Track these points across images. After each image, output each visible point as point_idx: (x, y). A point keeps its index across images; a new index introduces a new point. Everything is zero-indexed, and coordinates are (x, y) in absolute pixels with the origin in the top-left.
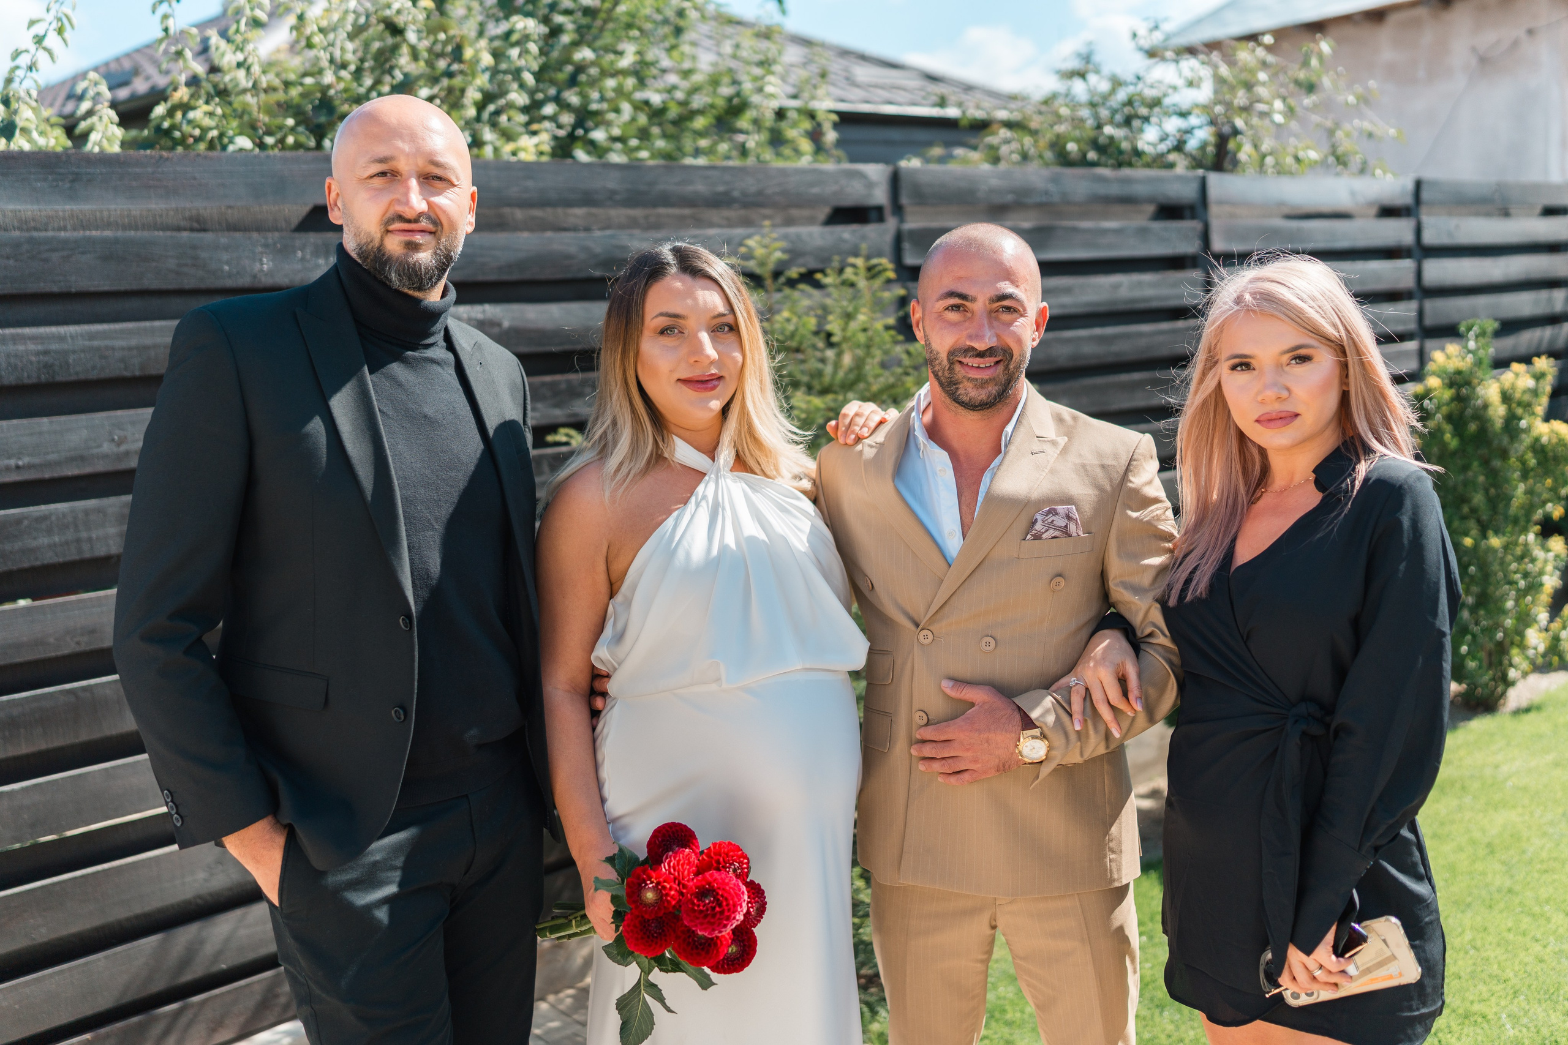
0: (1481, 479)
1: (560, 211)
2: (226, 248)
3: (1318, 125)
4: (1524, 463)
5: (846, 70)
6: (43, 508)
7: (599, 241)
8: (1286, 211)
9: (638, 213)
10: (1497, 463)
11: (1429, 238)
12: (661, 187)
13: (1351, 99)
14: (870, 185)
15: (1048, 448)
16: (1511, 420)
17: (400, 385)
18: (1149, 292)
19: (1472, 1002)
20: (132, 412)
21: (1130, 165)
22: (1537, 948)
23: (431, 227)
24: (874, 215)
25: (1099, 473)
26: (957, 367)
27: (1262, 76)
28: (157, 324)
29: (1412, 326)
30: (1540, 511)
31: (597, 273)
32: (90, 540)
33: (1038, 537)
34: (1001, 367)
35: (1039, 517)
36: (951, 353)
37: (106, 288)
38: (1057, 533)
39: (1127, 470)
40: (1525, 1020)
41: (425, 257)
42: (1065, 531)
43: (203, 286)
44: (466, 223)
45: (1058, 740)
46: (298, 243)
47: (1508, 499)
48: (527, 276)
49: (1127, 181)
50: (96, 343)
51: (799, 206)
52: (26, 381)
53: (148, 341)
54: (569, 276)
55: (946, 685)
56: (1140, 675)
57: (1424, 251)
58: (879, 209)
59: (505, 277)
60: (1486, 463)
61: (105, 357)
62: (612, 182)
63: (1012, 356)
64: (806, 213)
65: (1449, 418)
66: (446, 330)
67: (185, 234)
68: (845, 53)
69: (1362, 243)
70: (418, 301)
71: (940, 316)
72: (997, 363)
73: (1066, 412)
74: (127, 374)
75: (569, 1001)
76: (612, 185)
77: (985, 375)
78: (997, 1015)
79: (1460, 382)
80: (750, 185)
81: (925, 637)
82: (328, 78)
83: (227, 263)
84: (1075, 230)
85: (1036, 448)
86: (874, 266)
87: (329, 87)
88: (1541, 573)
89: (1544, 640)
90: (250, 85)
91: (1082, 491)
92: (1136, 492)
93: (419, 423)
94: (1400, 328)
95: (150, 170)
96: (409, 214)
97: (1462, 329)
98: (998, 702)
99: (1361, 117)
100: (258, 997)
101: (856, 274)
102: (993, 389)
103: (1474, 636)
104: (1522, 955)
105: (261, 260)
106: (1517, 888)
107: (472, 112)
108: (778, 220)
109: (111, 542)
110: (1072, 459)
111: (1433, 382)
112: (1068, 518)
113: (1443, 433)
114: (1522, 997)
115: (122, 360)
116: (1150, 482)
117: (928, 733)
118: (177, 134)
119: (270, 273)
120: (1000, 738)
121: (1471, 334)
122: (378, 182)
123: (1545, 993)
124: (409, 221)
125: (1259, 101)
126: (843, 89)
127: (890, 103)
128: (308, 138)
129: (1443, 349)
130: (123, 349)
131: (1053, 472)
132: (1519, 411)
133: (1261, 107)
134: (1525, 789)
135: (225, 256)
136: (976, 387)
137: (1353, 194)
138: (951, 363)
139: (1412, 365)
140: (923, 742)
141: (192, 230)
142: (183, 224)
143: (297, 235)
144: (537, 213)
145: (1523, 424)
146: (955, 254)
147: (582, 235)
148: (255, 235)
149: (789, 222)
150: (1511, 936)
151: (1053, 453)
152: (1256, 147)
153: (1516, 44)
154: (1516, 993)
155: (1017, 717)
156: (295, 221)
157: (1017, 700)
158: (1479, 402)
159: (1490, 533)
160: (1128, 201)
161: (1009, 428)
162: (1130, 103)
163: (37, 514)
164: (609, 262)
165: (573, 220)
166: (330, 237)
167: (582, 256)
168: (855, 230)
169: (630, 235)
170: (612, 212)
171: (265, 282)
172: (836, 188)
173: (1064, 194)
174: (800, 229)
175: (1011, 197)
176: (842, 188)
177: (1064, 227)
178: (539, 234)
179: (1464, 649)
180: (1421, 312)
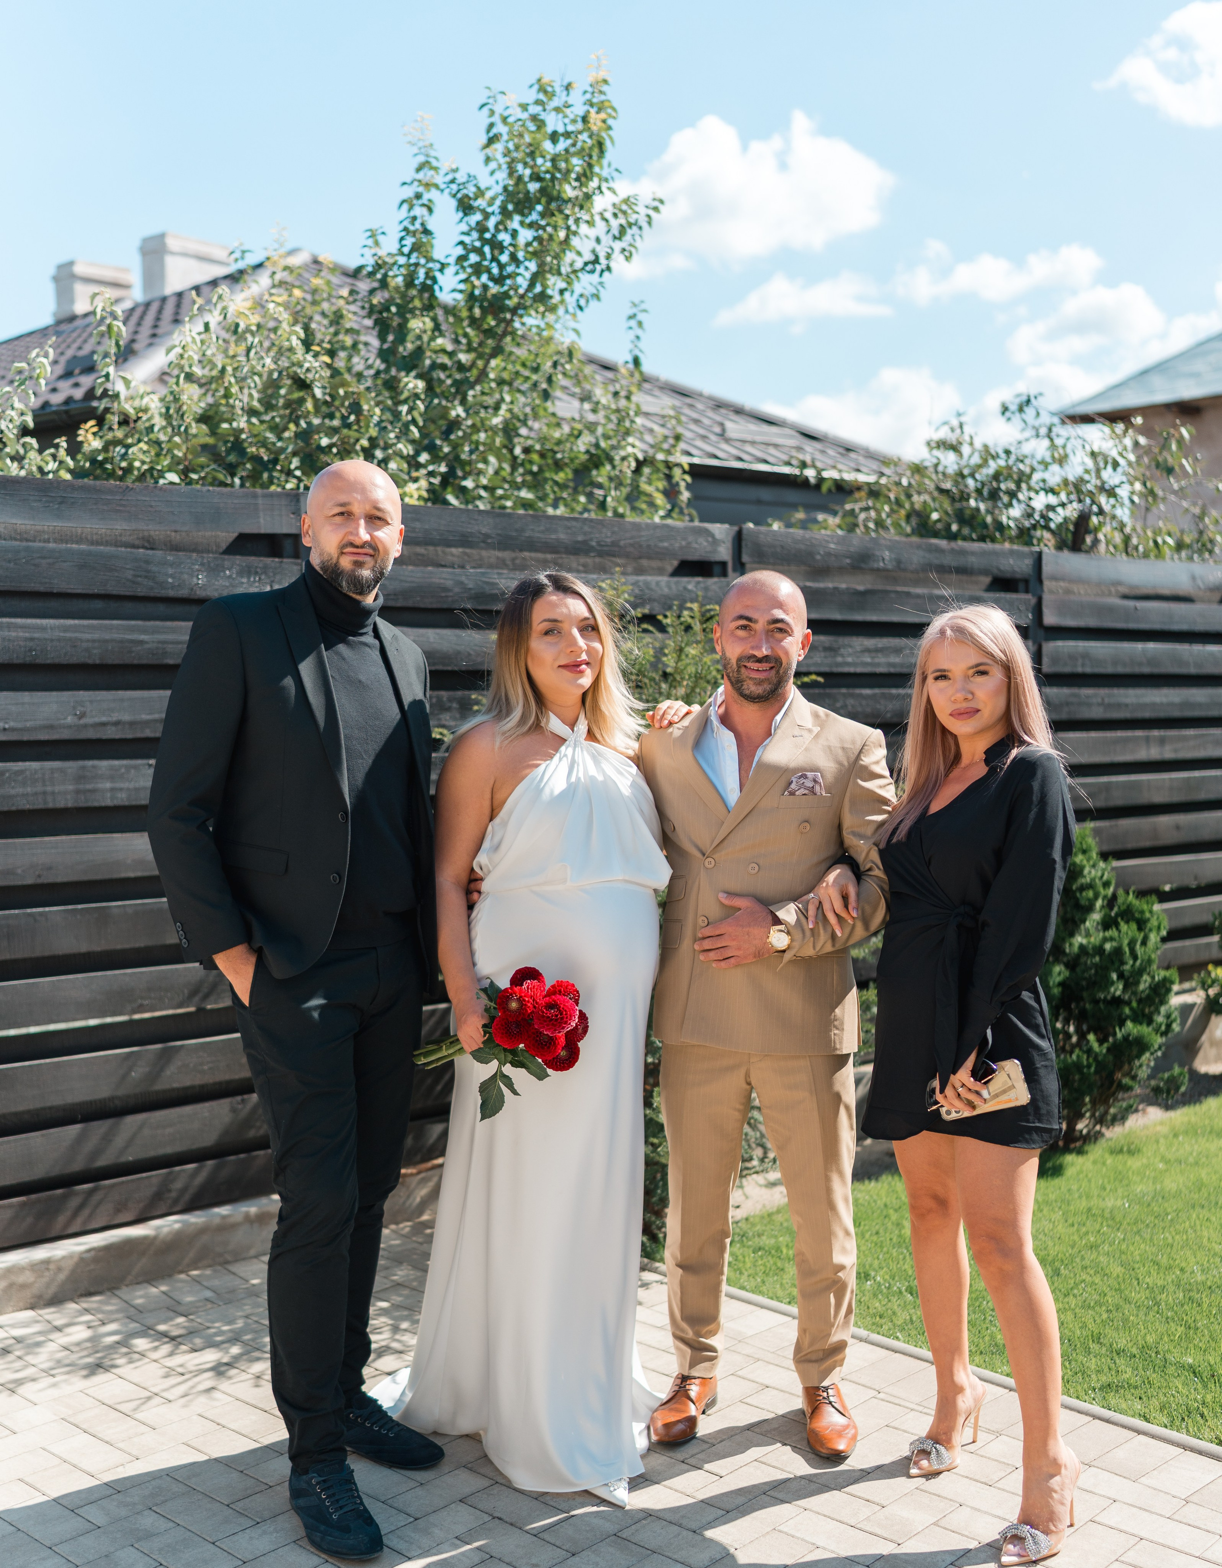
1: (439, 549)
2: (172, 565)
3: (1186, 511)
5: (719, 423)
6: (21, 765)
7: (471, 577)
8: (1121, 589)
9: (507, 555)
12: (527, 535)
14: (715, 542)
15: (805, 734)
17: (344, 659)
20: (91, 693)
21: (993, 540)
23: (371, 551)
24: (717, 569)
25: (840, 752)
26: (743, 670)
28: (115, 622)
31: (469, 606)
32: (53, 793)
33: (792, 793)
34: (773, 672)
35: (794, 780)
36: (739, 660)
37: (79, 591)
38: (806, 792)
39: (861, 752)
41: (366, 573)
42: (812, 790)
43: (152, 594)
44: (395, 549)
45: (798, 935)
46: (227, 564)
48: (410, 604)
49: (963, 553)
51: (649, 558)
53: (107, 636)
54: (445, 606)
55: (722, 896)
56: (858, 895)
58: (724, 564)
61: (75, 646)
62: (485, 527)
64: (655, 564)
66: (375, 624)
67: (141, 551)
70: (358, 602)
71: (732, 633)
72: (772, 668)
73: (821, 711)
74: (90, 662)
75: (407, 1229)
76: (484, 530)
77: (761, 676)
80: (606, 535)
81: (709, 863)
82: (242, 424)
83: (171, 576)
84: (908, 594)
85: (796, 733)
87: (242, 431)
91: (828, 765)
92: (865, 768)
93: (357, 685)
95: (118, 498)
96: (358, 542)
98: (758, 907)
101: (692, 617)
102: (768, 687)
105: (197, 576)
108: (629, 569)
109: (69, 797)
110: (822, 741)
112: (815, 781)
115: (87, 650)
116: (877, 763)
117: (708, 932)
119: (203, 587)
120: (756, 931)
122: (338, 519)
124: (357, 547)
126: (713, 445)
127: (760, 460)
130: (88, 641)
131: (806, 749)
135: (170, 571)
136: (755, 684)
138: (739, 667)
140: (704, 938)
141: (146, 548)
142: (137, 542)
143: (226, 557)
146: (744, 590)
147: (457, 571)
148: (194, 555)
149: (640, 571)
151: (808, 737)
155: (770, 918)
156: (224, 546)
157: (771, 908)
160: (963, 571)
161: (778, 718)
163: (16, 768)
164: (480, 596)
165: (450, 558)
166: (253, 560)
167: (457, 590)
168: (698, 583)
169: (499, 574)
170: (484, 553)
171: (200, 594)
172: (684, 543)
173: (899, 562)
174: (649, 578)
175: (848, 561)
176: (689, 543)
177: (897, 592)
178: (422, 568)
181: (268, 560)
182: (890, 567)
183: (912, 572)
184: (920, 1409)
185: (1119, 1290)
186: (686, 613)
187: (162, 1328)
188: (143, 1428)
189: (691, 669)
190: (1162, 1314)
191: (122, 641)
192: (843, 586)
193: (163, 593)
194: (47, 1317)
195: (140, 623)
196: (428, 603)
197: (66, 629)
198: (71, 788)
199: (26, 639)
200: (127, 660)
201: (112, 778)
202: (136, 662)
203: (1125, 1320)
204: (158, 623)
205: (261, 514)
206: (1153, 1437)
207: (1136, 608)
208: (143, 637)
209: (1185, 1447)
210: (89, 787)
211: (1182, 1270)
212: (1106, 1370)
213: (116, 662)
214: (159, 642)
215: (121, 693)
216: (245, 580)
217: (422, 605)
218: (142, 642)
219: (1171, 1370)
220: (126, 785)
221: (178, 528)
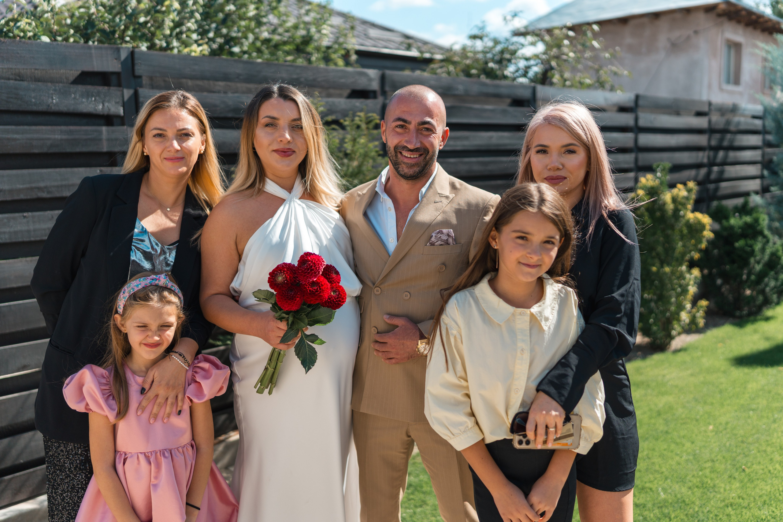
0: (661, 239)
1: (211, 82)
2: (34, 90)
3: (591, 68)
4: (681, 231)
5: (365, 30)
7: (231, 99)
10: (669, 232)
11: (642, 123)
13: (607, 55)
14: (370, 80)
15: (443, 200)
16: (676, 211)
18: (507, 141)
19: (646, 482)
21: (500, 80)
22: (677, 458)
24: (372, 95)
26: (399, 155)
27: (566, 42)
29: (632, 165)
30: (688, 255)
31: (230, 115)
33: (433, 244)
34: (422, 158)
35: (434, 235)
36: (396, 148)
38: (443, 243)
40: (669, 491)
42: (447, 242)
43: (21, 109)
46: (72, 90)
47: (674, 249)
49: (497, 86)
51: (334, 88)
55: (386, 317)
57: (638, 129)
58: (374, 92)
60: (663, 231)
62: (238, 69)
63: (428, 152)
64: (338, 92)
67: (12, 82)
68: (365, 22)
69: (609, 123)
71: (393, 130)
72: (420, 155)
76: (238, 71)
77: (412, 162)
78: (419, 488)
79: (652, 192)
80: (309, 75)
81: (377, 291)
82: (93, 10)
83: (34, 98)
85: (437, 200)
86: (370, 117)
87: (93, 14)
88: (688, 285)
89: (689, 317)
90: (49, 9)
94: (626, 166)
97: (654, 166)
98: (409, 325)
99: (613, 64)
100: (40, 478)
101: (361, 121)
102: (417, 169)
103: (656, 314)
104: (670, 462)
105: (52, 98)
106: (670, 431)
107: (168, 32)
108: (324, 94)
111: (641, 192)
112: (448, 235)
114: (669, 480)
118: (11, 35)
119: (57, 105)
120: (408, 343)
121: (659, 169)
123: (680, 478)
125: (564, 54)
126: (363, 40)
127: (386, 47)
128: (80, 39)
129: (645, 177)
132: (680, 207)
133: (564, 57)
134: (676, 386)
135: (33, 94)
136: (408, 167)
137: (606, 99)
139: (630, 184)
141: (16, 80)
142: (11, 77)
143: (72, 86)
144: (200, 83)
145: (682, 213)
146: (403, 99)
147: (222, 95)
148: (49, 84)
149: (329, 96)
150: (665, 453)
151: (445, 202)
152: (562, 76)
153: (688, 38)
154: (666, 478)
155: (418, 333)
156: (72, 79)
158: (661, 202)
159: (665, 265)
160: (498, 96)
161: (424, 189)
162: (502, 52)
166: (90, 88)
167: (222, 106)
168: (361, 102)
170: (239, 85)
171: (54, 108)
172: (353, 80)
174: (335, 100)
176: (357, 80)
178: (200, 93)
179: (651, 320)
180: (636, 160)
181: (100, 88)
182: (462, 93)
183: (473, 96)
186: (357, 119)
189: (362, 151)
193: (30, 108)
195: (13, 127)
200: (5, 151)
202: (11, 152)
204: (26, 127)
205: (94, 60)
208: (16, 136)
214: (27, 139)
216: (84, 100)
218: (15, 140)
220: (8, 230)
221: (37, 67)
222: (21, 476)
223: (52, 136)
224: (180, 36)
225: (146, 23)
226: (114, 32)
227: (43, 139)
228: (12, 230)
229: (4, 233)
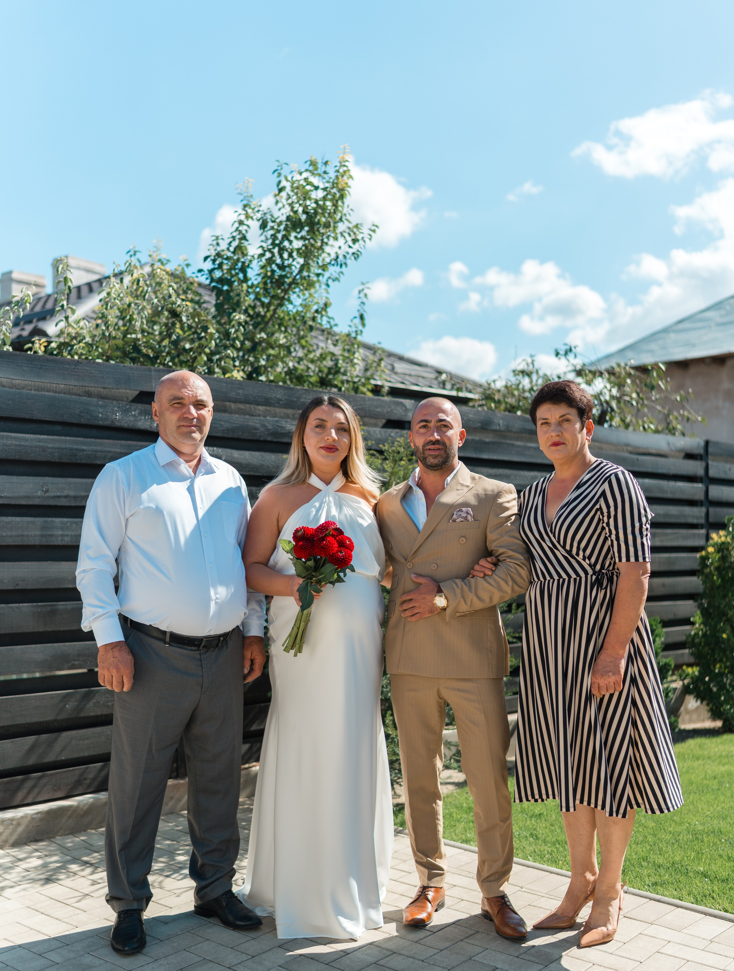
1: (252, 406)
2: (102, 407)
3: (658, 411)
5: (392, 365)
6: (10, 519)
7: (270, 422)
8: (629, 449)
11: (713, 473)
12: (302, 400)
13: (678, 398)
14: (406, 410)
15: (464, 488)
20: (52, 478)
26: (426, 452)
27: (629, 381)
28: (68, 438)
29: (702, 521)
31: (269, 439)
32: (28, 536)
33: (454, 521)
34: (443, 451)
35: (455, 513)
36: (423, 446)
38: (462, 519)
39: (497, 496)
42: (466, 518)
43: (90, 423)
45: (451, 597)
46: (133, 408)
48: (236, 436)
50: (41, 444)
52: (10, 458)
53: (63, 446)
54: (256, 438)
57: (710, 480)
59: (225, 435)
64: (373, 421)
65: (717, 569)
67: (83, 398)
69: (673, 471)
71: (418, 431)
72: (441, 448)
73: (476, 475)
74: (53, 460)
76: (278, 397)
77: (436, 453)
79: (723, 549)
81: (409, 565)
83: (101, 413)
84: (513, 445)
85: (459, 488)
91: (475, 503)
94: (695, 521)
95: (73, 367)
97: (726, 522)
98: (431, 583)
99: (683, 408)
102: (440, 459)
103: (728, 691)
105: (116, 414)
109: (37, 538)
110: (474, 492)
111: (711, 549)
112: (467, 513)
113: (713, 576)
115: (51, 453)
117: (404, 597)
119: (119, 421)
120: (429, 597)
121: (730, 524)
125: (625, 395)
127: (415, 385)
129: (718, 534)
130: (52, 448)
133: (626, 398)
135: (101, 410)
136: (433, 458)
137: (669, 444)
138: (424, 450)
139: (702, 542)
140: (403, 602)
141: (86, 396)
142: (82, 393)
143: (133, 404)
144: (241, 406)
147: (262, 418)
148: (115, 402)
151: (466, 490)
152: (623, 421)
155: (436, 588)
156: (131, 399)
157: (441, 584)
161: (449, 479)
163: (7, 521)
164: (275, 434)
165: (258, 412)
167: (262, 429)
168: (397, 432)
169: (286, 422)
170: (278, 410)
171: (118, 424)
172: (389, 410)
173: (508, 426)
174: (370, 429)
175: (480, 425)
176: (392, 410)
177: (507, 444)
178: (242, 416)
179: (722, 698)
180: (707, 514)
182: (503, 429)
183: (515, 433)
184: (548, 896)
185: (655, 835)
186: (396, 444)
187: (85, 859)
188: (78, 911)
190: (681, 847)
191: (71, 449)
192: (477, 438)
193: (96, 423)
194: (13, 854)
195: (82, 439)
196: (246, 436)
197: (40, 441)
198: (38, 533)
199: (17, 445)
200: (74, 461)
201: (62, 529)
202: (79, 462)
203: (660, 850)
204: (93, 440)
205: (153, 381)
206: (686, 909)
207: (638, 460)
208: (84, 448)
209: (706, 914)
210: (50, 533)
211: (689, 823)
212: (653, 875)
213: (68, 461)
214: (93, 451)
215: (70, 480)
216: (143, 418)
217: (242, 437)
218: (83, 450)
219: (691, 874)
220: (70, 533)
221: (106, 386)
222: (61, 772)
223: (113, 450)
224: (218, 362)
225: (191, 349)
226: (156, 358)
227: (105, 452)
228: (73, 533)
229: (67, 535)
